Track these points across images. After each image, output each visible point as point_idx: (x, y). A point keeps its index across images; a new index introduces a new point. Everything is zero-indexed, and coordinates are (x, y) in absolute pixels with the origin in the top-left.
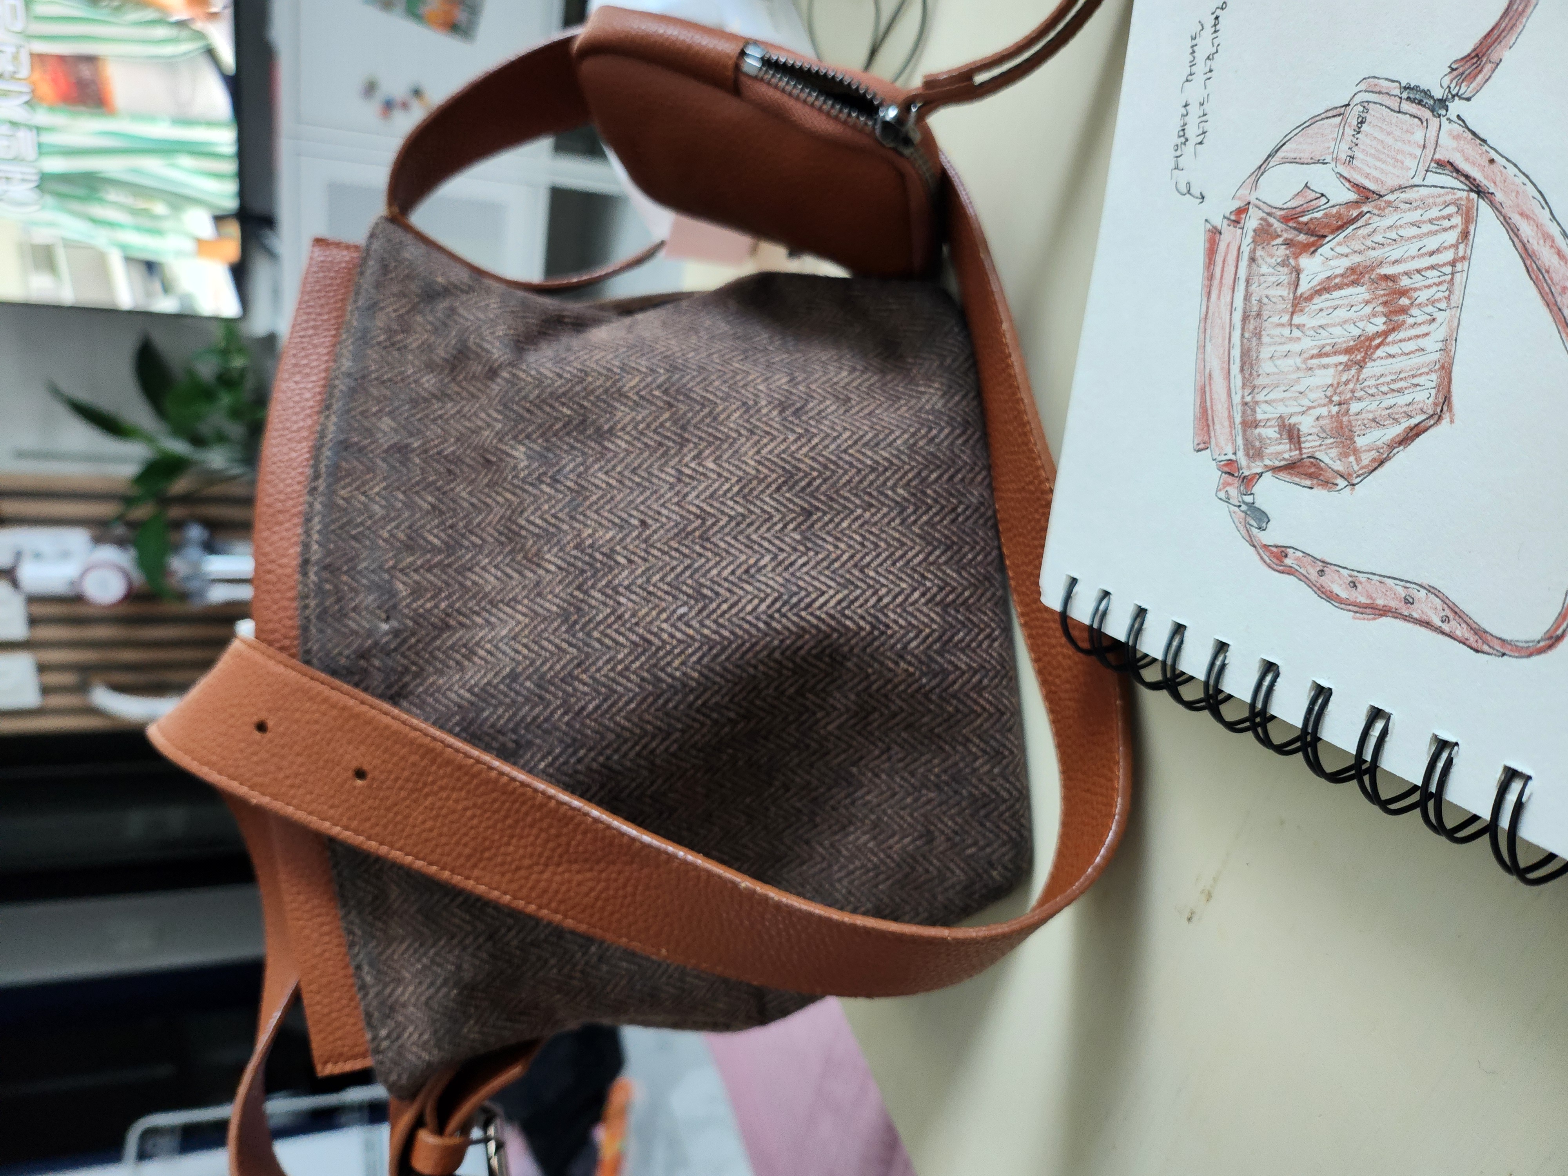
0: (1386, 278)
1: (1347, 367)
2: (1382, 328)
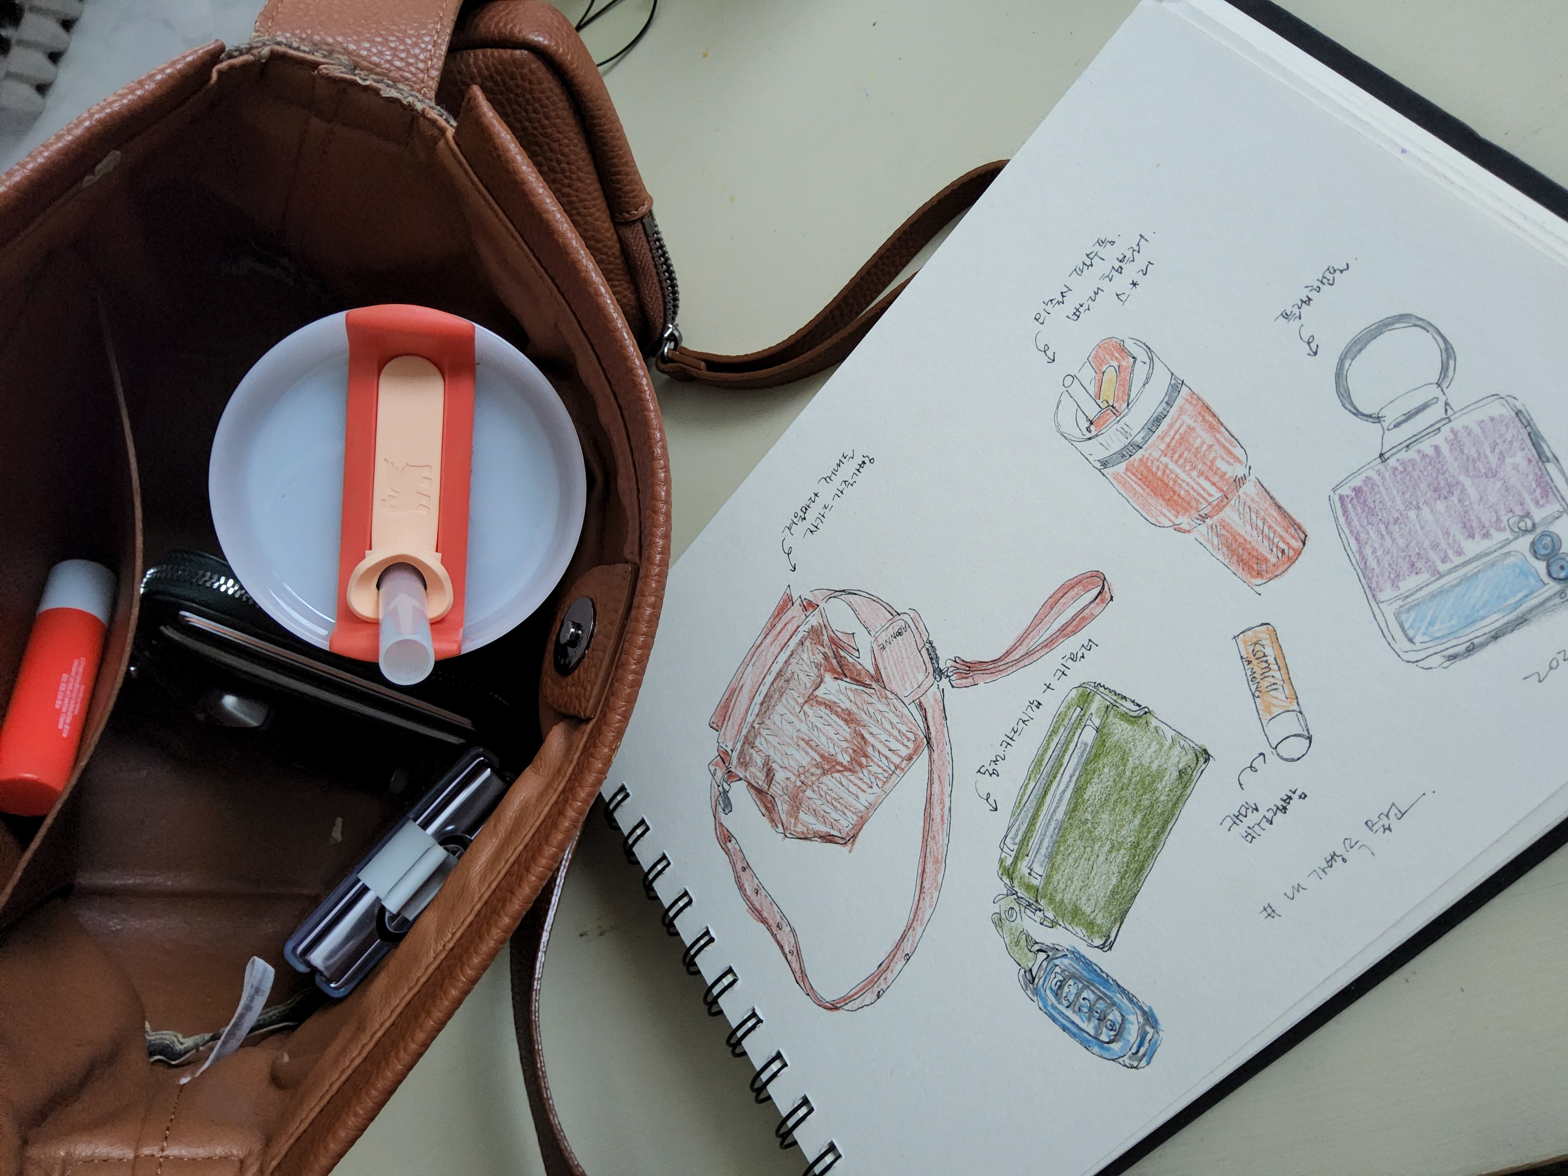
0: (863, 738)
1: (817, 765)
2: (845, 763)
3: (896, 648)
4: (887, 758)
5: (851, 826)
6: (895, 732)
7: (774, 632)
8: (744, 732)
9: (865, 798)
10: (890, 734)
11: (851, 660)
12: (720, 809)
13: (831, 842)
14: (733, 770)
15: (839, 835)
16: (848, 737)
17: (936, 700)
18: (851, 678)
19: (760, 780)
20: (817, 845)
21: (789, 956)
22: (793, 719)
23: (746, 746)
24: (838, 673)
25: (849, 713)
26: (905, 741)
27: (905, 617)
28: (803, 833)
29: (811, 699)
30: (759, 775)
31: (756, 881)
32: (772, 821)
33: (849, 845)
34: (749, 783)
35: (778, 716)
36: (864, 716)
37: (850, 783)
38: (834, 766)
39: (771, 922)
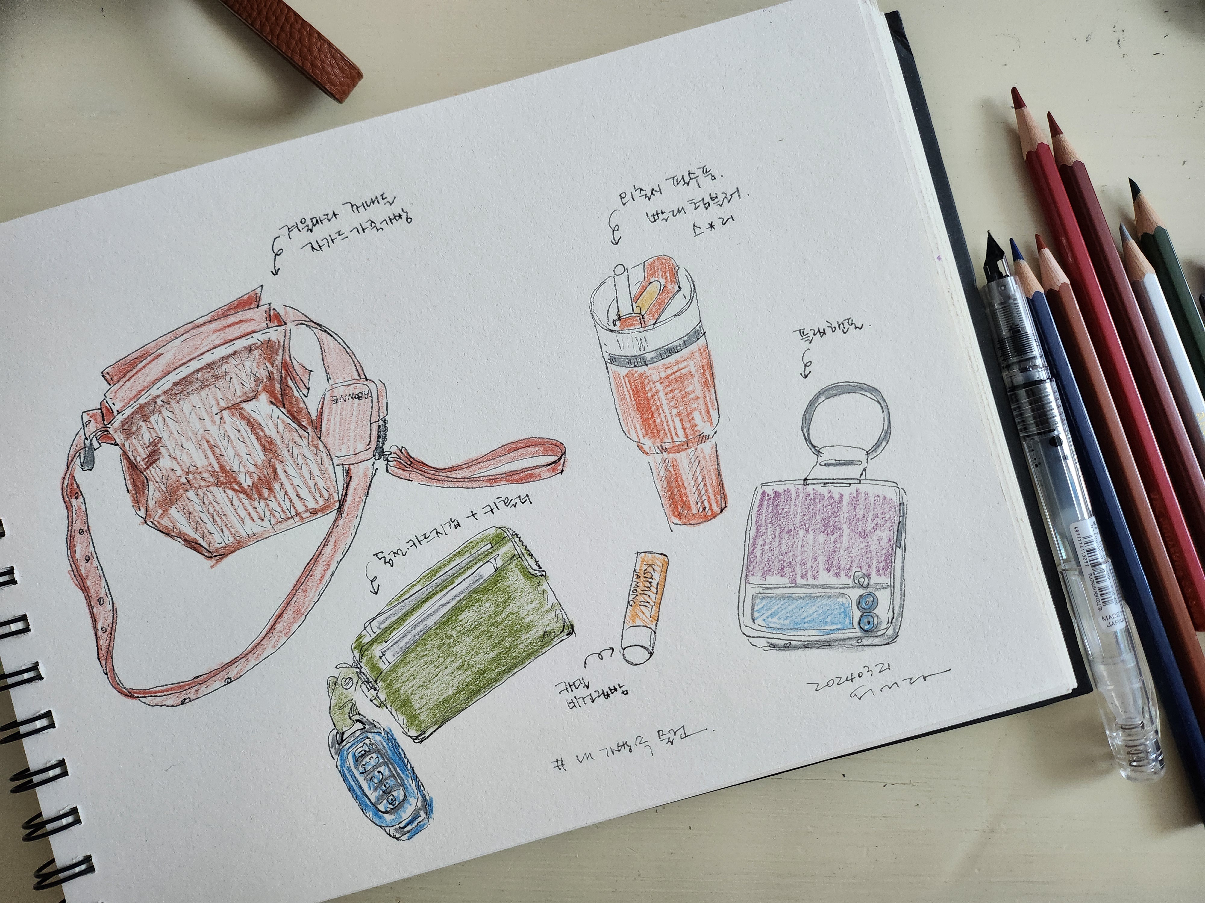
2: (245, 485)
3: (349, 408)
4: (291, 501)
5: (223, 544)
6: (311, 483)
7: (223, 322)
8: (142, 401)
9: (250, 527)
10: (305, 482)
11: (296, 394)
12: (78, 462)
13: (195, 549)
14: (111, 431)
15: (207, 547)
16: (259, 463)
17: (365, 475)
18: (288, 411)
19: (140, 456)
20: (178, 546)
21: (100, 633)
22: (205, 416)
23: (138, 416)
24: (276, 399)
25: (271, 442)
26: (317, 496)
27: (372, 386)
28: (167, 528)
29: (235, 408)
30: (140, 450)
31: (92, 549)
32: (136, 502)
33: (213, 561)
34: (125, 453)
35: (190, 406)
36: (285, 452)
37: (241, 506)
38: (231, 483)
39: (92, 592)
